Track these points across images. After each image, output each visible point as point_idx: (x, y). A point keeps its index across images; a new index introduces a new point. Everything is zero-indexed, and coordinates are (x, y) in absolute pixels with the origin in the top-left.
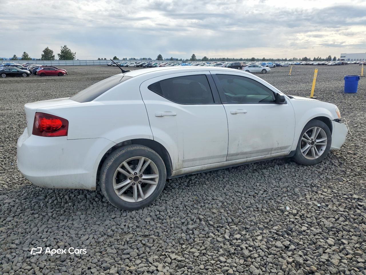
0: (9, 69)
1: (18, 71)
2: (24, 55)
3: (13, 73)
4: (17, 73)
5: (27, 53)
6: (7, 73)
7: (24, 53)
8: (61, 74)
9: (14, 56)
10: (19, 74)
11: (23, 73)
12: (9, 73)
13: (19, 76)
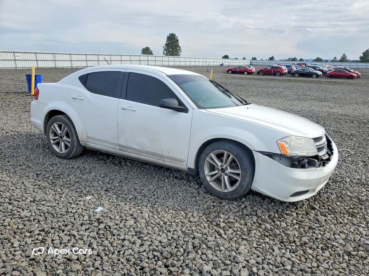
0: (303, 70)
1: (310, 72)
2: (342, 57)
3: (306, 73)
4: (309, 73)
5: (346, 55)
6: (299, 73)
7: (344, 55)
8: (351, 77)
9: (335, 58)
10: (310, 75)
11: (314, 74)
12: (303, 73)
13: (310, 77)
